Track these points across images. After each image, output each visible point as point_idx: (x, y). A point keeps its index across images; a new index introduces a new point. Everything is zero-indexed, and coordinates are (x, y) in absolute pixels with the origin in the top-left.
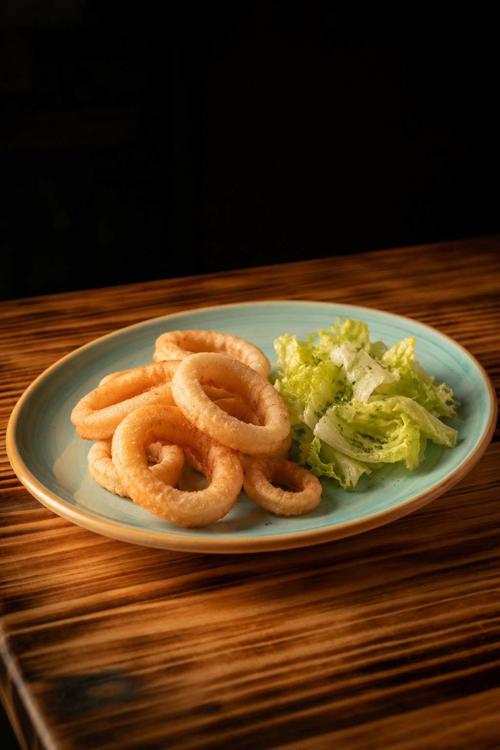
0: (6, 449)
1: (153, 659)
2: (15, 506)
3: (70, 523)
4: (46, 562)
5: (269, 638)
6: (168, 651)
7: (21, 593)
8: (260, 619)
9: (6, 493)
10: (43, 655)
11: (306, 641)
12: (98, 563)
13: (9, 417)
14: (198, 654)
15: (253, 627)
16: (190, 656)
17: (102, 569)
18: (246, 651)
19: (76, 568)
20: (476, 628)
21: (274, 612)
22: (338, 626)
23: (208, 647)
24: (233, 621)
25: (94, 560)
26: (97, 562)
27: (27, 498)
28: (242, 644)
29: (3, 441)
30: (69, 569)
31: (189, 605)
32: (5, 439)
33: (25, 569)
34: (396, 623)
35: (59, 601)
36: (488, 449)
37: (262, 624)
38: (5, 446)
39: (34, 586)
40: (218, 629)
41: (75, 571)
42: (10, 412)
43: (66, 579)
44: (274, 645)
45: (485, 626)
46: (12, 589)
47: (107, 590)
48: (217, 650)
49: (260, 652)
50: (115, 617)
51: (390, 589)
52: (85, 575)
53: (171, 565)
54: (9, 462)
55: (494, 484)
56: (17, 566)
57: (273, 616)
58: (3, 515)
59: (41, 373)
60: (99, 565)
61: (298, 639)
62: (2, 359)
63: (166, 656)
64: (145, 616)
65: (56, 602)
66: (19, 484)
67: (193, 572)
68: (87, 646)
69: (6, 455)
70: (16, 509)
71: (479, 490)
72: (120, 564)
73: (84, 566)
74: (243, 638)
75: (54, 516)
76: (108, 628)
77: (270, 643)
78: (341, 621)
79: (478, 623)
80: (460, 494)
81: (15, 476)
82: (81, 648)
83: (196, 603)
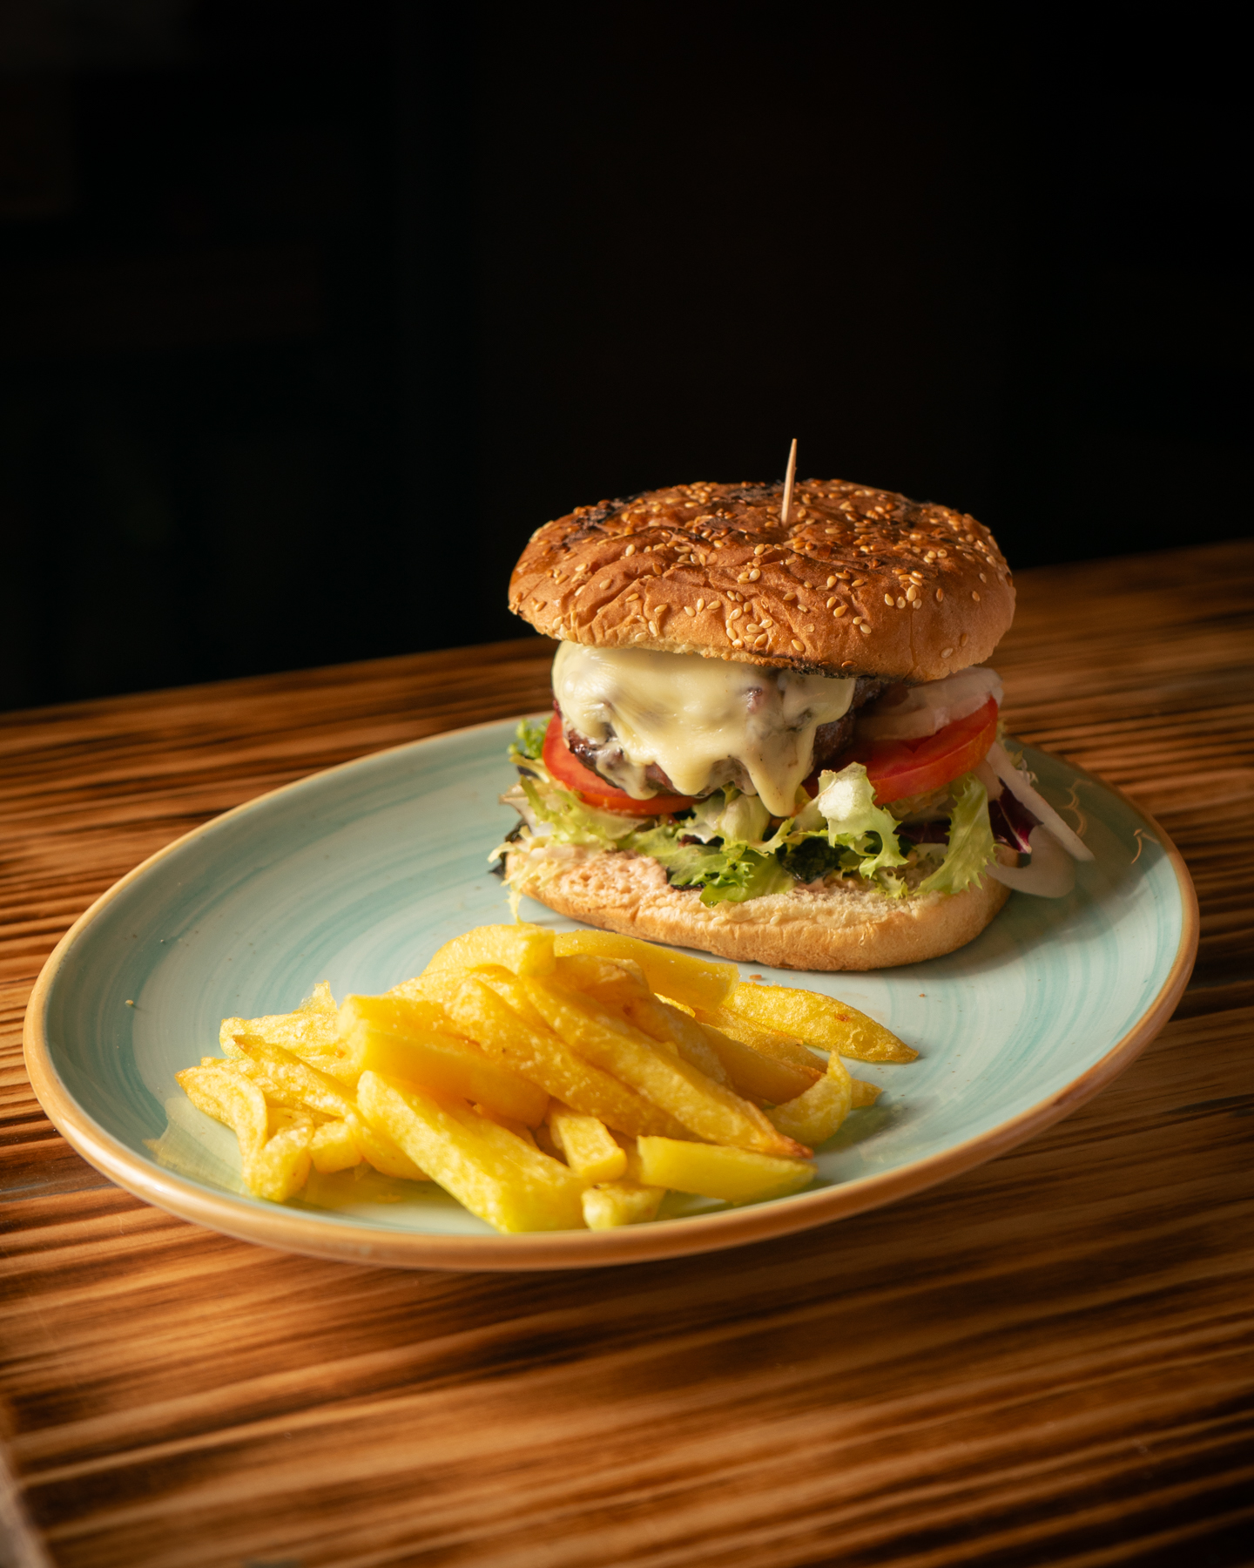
0: (22, 1054)
1: (371, 1535)
2: (37, 1187)
3: (173, 1217)
4: (114, 1312)
5: (642, 1483)
6: (404, 1517)
7: (52, 1386)
8: (622, 1439)
9: (17, 1156)
10: (106, 1532)
11: (728, 1489)
12: (237, 1313)
13: (36, 978)
14: (472, 1524)
15: (606, 1459)
16: (455, 1528)
17: (247, 1325)
18: (589, 1514)
19: (186, 1323)
20: (1132, 1453)
21: (656, 1423)
22: (807, 1454)
23: (496, 1507)
24: (558, 1444)
25: (228, 1305)
26: (237, 1309)
27: (71, 1164)
28: (581, 1497)
29: (15, 1036)
30: (165, 1327)
31: (453, 1407)
32: (21, 1030)
33: (62, 1328)
34: (942, 1444)
35: (145, 1401)
36: (1160, 1037)
37: (627, 1452)
38: (20, 1046)
39: (85, 1368)
40: (523, 1465)
41: (182, 1332)
42: (39, 968)
43: (163, 1349)
44: (655, 1499)
45: (1155, 1447)
46: (32, 1377)
47: (256, 1374)
48: (519, 1512)
49: (622, 1516)
50: (278, 1438)
51: (931, 1365)
52: (210, 1339)
53: (411, 1315)
54: (29, 1083)
55: (1170, 1118)
56: (43, 1322)
57: (652, 1432)
58: (10, 1205)
59: (122, 875)
60: (238, 1316)
61: (712, 1485)
62: (5, 847)
63: (396, 1529)
64: (348, 1436)
65: (138, 1405)
66: (53, 1133)
67: (461, 1330)
68: (213, 1509)
69: (23, 1067)
70: (43, 1192)
71: (1135, 1131)
72: (289, 1315)
73: (203, 1319)
74: (585, 1483)
75: (137, 1204)
76: (262, 1464)
77: (645, 1494)
78: (813, 1442)
79: (1137, 1442)
80: (1092, 1140)
81: (42, 1116)
82: (197, 1512)
83: (468, 1403)
